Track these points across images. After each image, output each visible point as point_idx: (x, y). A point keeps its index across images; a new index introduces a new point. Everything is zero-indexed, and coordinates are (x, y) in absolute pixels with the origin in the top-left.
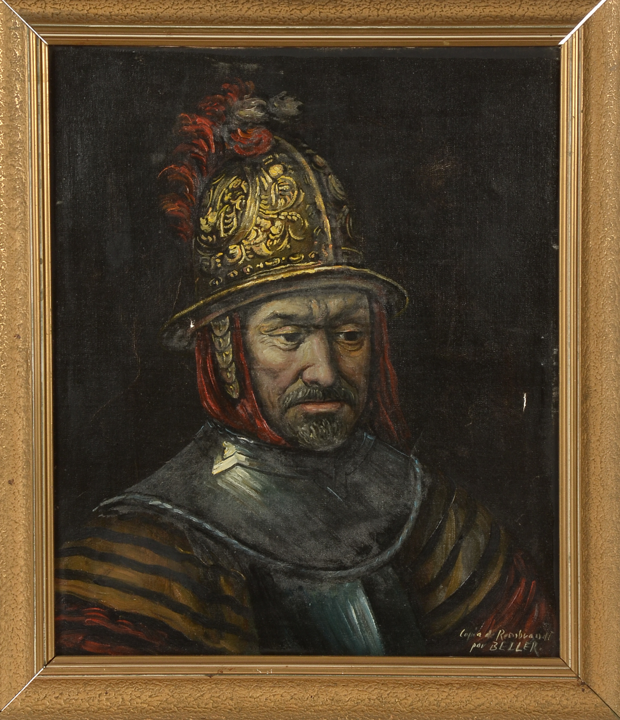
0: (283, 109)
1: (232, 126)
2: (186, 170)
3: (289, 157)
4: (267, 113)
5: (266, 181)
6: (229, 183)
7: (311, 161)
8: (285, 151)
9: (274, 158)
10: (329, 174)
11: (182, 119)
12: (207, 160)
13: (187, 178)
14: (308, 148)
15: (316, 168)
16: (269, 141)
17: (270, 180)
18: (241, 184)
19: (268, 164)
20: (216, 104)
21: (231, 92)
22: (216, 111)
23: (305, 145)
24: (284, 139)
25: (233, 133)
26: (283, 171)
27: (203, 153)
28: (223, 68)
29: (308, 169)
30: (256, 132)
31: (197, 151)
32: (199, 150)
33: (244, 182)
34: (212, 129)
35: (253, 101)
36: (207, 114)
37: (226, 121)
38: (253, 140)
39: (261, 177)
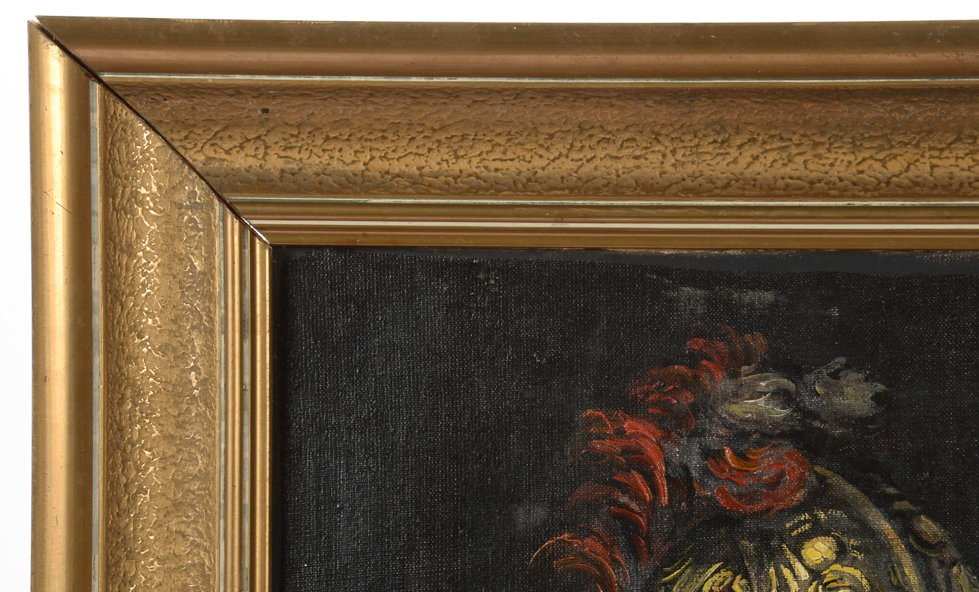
0: (836, 400)
1: (711, 441)
2: (599, 547)
3: (851, 517)
4: (799, 409)
5: (795, 576)
6: (701, 580)
7: (907, 530)
8: (842, 504)
9: (815, 521)
10: (954, 564)
11: (589, 422)
12: (649, 522)
13: (600, 567)
14: (900, 498)
15: (921, 548)
16: (801, 479)
17: (804, 574)
18: (731, 583)
19: (800, 535)
20: (672, 387)
21: (709, 359)
22: (672, 405)
23: (891, 490)
24: (838, 473)
25: (714, 458)
26: (836, 552)
27: (639, 505)
28: (689, 300)
29: (900, 549)
30: (770, 455)
31: (624, 499)
32: (631, 498)
33: (738, 577)
34: (661, 447)
35: (763, 380)
36: (650, 410)
37: (696, 429)
38: (762, 475)
39: (782, 566)
